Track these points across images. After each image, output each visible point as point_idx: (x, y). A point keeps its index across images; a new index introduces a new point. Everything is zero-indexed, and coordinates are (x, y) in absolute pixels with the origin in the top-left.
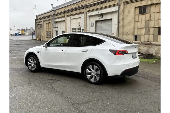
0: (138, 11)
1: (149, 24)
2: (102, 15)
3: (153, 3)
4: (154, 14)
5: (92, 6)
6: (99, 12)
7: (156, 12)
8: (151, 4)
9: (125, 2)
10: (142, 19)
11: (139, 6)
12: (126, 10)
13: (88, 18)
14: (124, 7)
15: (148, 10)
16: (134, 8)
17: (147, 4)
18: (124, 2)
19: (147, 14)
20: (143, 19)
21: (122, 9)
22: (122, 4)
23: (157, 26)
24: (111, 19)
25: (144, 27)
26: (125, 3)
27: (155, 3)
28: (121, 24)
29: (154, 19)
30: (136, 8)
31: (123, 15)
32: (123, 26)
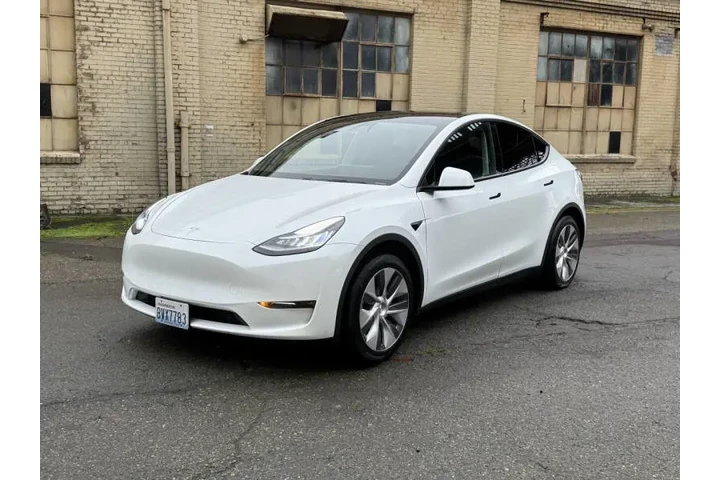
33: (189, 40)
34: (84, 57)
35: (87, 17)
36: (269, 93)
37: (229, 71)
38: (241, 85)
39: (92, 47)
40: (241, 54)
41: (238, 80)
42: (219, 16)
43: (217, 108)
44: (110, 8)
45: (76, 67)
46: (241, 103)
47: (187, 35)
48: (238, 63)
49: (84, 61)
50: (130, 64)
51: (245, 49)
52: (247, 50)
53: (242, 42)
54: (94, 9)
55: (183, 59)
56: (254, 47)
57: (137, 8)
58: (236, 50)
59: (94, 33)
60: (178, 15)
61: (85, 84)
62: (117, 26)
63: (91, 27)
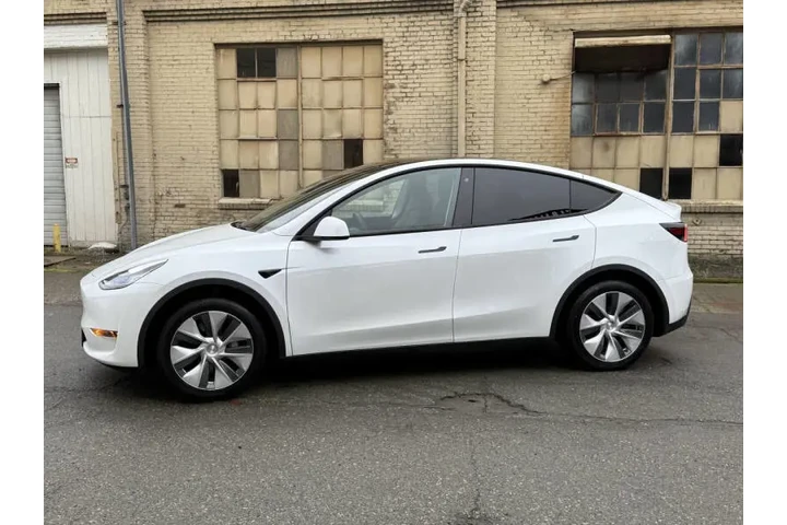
0: (229, 63)
1: (298, 124)
3: (315, 38)
4: (316, 84)
7: (326, 76)
8: (301, 38)
9: (150, 11)
10: (257, 102)
11: (238, 40)
12: (159, 50)
14: (147, 36)
15: (283, 61)
16: (211, 47)
17: (281, 39)
18: (144, 12)
19: (281, 83)
20: (267, 101)
21: (136, 42)
22: (135, 20)
23: (337, 135)
24: (55, 87)
25: (271, 133)
26: (152, 17)
27: (322, 37)
28: (139, 118)
29: (321, 103)
30: (218, 46)
31: (148, 74)
32: (152, 127)
33: (485, 87)
34: (389, 113)
35: (393, 75)
36: (574, 134)
37: (530, 115)
38: (543, 128)
39: (397, 103)
40: (544, 96)
41: (539, 124)
42: (520, 59)
43: (515, 153)
44: (414, 65)
45: (384, 122)
46: (542, 148)
47: (483, 83)
48: (539, 105)
49: (390, 117)
50: (429, 116)
51: (548, 90)
52: (549, 91)
53: (545, 83)
54: (400, 68)
55: (478, 107)
56: (559, 86)
57: (438, 61)
58: (538, 91)
59: (398, 90)
60: (474, 63)
61: (389, 139)
62: (419, 81)
63: (396, 85)
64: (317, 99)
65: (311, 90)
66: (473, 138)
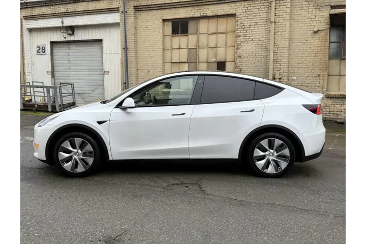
0: (169, 28)
1: (197, 55)
2: (72, 29)
3: (205, 15)
4: (206, 36)
5: (41, 6)
6: (62, 22)
7: (210, 32)
8: (199, 15)
9: (137, 6)
10: (180, 45)
11: (172, 18)
12: (140, 23)
13: (26, 33)
14: (135, 17)
15: (191, 26)
16: (161, 21)
17: (191, 16)
18: (134, 6)
19: (190, 36)
20: (184, 45)
21: (131, 20)
22: (131, 10)
23: (214, 60)
24: (101, 41)
25: (185, 60)
26: (138, 9)
27: (208, 14)
28: (131, 53)
29: (208, 45)
30: (164, 21)
31: (135, 34)
32: (136, 57)
33: (284, 35)
34: (238, 49)
35: (240, 31)
36: (330, 58)
37: (307, 48)
38: (313, 55)
39: (242, 44)
40: (314, 39)
41: (312, 53)
42: (303, 20)
43: (299, 68)
44: (250, 25)
45: (236, 53)
46: (313, 65)
47: (283, 33)
48: (312, 43)
49: (238, 51)
50: (257, 50)
51: (317, 36)
52: (319, 36)
53: (316, 32)
54: (243, 27)
55: (280, 45)
56: (323, 33)
57: (262, 23)
58: (312, 36)
59: (242, 38)
60: (279, 23)
61: (238, 61)
62: (253, 33)
63: (242, 36)
64: (205, 43)
65: (203, 39)
66: (277, 60)
